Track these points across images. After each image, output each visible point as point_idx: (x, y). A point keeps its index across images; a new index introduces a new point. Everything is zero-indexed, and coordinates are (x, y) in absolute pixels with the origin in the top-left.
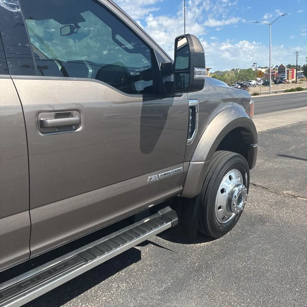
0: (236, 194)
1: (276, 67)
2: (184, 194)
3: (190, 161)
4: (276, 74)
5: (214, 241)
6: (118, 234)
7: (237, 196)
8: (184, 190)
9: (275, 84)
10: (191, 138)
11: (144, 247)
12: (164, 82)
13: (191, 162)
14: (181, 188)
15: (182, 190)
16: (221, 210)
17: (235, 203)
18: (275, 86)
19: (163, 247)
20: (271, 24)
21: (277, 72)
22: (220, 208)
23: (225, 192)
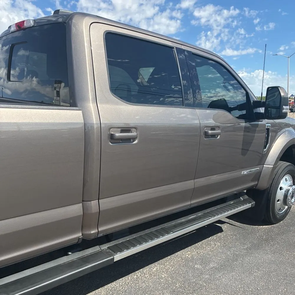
0: (290, 191)
1: (291, 96)
2: (258, 187)
3: (264, 164)
4: (292, 102)
5: (272, 225)
6: (221, 207)
7: (291, 193)
8: (258, 184)
9: (291, 112)
10: (266, 149)
11: (223, 225)
12: (254, 112)
13: (264, 166)
14: (256, 183)
15: (257, 184)
16: (279, 202)
17: (290, 198)
18: (291, 114)
19: (236, 226)
20: (290, 57)
21: (293, 100)
22: (278, 201)
23: (283, 189)
